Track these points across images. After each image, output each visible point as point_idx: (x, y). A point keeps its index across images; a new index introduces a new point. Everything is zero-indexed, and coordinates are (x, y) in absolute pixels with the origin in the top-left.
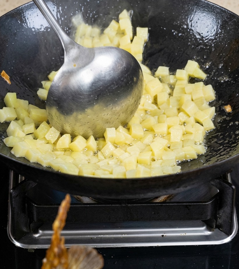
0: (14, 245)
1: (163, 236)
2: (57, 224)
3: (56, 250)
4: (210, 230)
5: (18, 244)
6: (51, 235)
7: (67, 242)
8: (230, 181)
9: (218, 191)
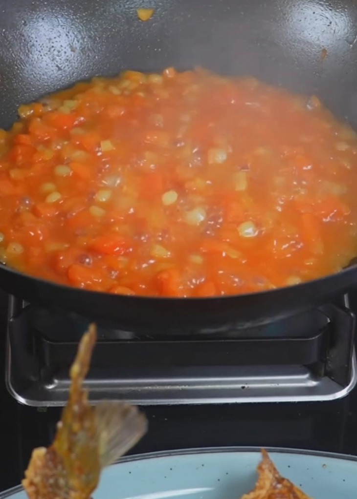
0: (16, 401)
1: (243, 388)
2: (76, 369)
3: (76, 408)
4: (316, 380)
5: (22, 400)
6: (67, 386)
7: (93, 396)
8: (347, 305)
9: (329, 321)
